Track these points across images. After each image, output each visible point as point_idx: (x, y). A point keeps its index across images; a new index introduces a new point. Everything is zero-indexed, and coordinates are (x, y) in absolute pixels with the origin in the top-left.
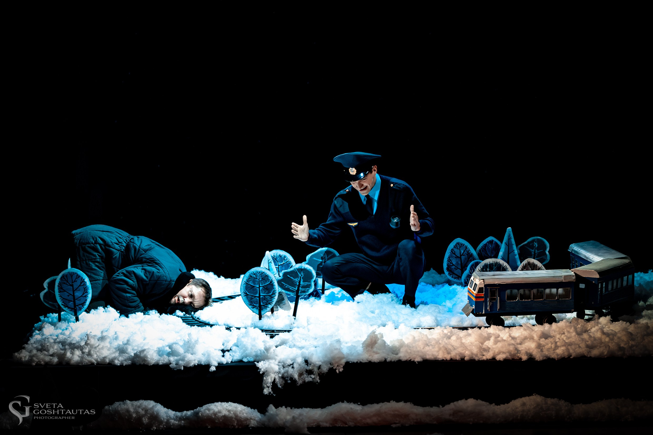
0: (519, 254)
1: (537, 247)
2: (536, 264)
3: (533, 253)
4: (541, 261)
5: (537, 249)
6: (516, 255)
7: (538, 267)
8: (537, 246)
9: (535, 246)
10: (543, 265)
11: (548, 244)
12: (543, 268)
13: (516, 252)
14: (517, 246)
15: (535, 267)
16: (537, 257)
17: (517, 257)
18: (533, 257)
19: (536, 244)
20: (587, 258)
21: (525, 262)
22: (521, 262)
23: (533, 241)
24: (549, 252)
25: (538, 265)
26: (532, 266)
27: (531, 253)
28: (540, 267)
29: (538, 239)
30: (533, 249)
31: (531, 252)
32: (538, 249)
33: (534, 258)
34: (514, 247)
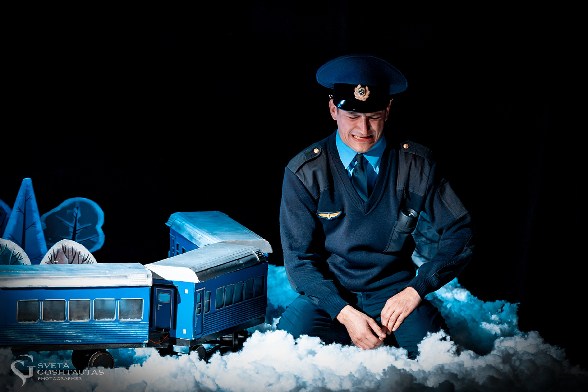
0: (45, 231)
1: (80, 218)
2: (78, 251)
3: (71, 230)
4: (88, 245)
5: (79, 222)
6: (39, 232)
7: (81, 256)
8: (79, 215)
9: (75, 215)
10: (93, 254)
11: (100, 212)
12: (92, 258)
13: (39, 226)
14: (41, 214)
15: (76, 258)
16: (79, 238)
17: (41, 235)
18: (71, 237)
19: (78, 213)
20: (192, 238)
21: (57, 247)
22: (49, 248)
23: (72, 206)
24: (103, 228)
25: (82, 253)
26: (71, 254)
27: (69, 228)
28: (86, 257)
29: (82, 203)
30: (71, 222)
31: (66, 228)
32: (81, 221)
33: (74, 239)
34: (36, 215)
